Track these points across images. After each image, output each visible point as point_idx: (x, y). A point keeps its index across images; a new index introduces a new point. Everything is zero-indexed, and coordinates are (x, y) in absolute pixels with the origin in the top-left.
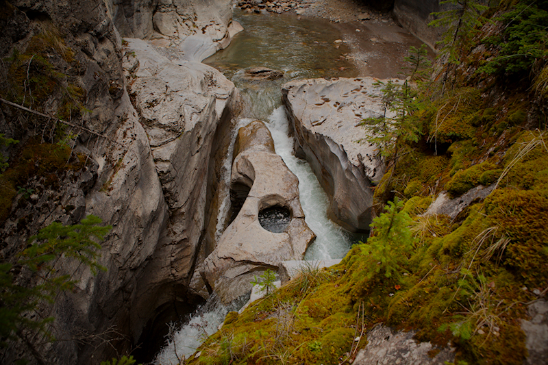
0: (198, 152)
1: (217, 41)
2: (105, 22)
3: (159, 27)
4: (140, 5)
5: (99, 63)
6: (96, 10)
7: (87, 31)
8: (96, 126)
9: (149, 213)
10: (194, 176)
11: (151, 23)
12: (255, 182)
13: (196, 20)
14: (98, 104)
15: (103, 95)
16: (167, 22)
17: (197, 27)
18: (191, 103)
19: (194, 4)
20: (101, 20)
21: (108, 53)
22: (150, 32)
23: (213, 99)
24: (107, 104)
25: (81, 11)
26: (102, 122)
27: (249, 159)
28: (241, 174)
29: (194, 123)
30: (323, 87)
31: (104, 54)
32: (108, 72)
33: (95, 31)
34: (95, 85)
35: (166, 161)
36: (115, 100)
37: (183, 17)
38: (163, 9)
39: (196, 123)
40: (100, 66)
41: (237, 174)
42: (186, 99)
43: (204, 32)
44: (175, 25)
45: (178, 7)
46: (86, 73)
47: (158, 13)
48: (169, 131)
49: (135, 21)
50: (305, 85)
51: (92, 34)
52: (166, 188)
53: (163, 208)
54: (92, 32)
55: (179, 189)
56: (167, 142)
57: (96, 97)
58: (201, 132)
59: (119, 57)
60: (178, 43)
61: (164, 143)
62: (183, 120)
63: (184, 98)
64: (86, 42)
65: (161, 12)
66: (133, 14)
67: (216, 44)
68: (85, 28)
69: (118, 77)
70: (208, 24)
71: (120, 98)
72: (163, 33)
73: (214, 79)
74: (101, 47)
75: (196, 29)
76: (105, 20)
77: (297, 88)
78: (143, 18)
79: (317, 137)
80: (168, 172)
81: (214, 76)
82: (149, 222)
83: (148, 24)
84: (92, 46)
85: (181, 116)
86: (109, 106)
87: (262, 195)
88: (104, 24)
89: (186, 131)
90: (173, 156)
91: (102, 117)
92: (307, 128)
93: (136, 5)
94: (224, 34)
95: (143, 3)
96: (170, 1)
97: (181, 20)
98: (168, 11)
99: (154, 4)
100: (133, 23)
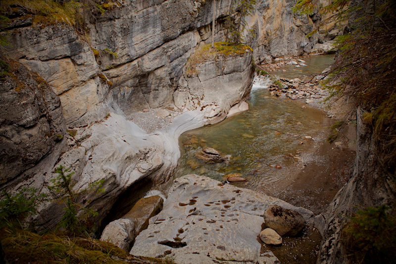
1: (208, 118)
5: (15, 143)
7: (10, 124)
13: (202, 99)
17: (200, 105)
18: (92, 175)
19: (205, 89)
20: (25, 118)
21: (31, 136)
31: (25, 137)
33: (18, 124)
36: (27, 164)
39: (83, 190)
40: (17, 145)
43: (202, 110)
45: (191, 89)
49: (152, 96)
50: (187, 183)
54: (15, 125)
60: (175, 115)
65: (179, 91)
66: (150, 92)
67: (206, 120)
70: (210, 104)
71: (33, 163)
72: (176, 104)
74: (25, 132)
77: (179, 184)
78: (161, 94)
81: (150, 152)
84: (11, 133)
88: (29, 120)
92: (150, 223)
93: (153, 87)
94: (216, 113)
95: (162, 85)
96: (186, 85)
97: (191, 98)
98: (183, 91)
99: (175, 85)
100: (149, 97)
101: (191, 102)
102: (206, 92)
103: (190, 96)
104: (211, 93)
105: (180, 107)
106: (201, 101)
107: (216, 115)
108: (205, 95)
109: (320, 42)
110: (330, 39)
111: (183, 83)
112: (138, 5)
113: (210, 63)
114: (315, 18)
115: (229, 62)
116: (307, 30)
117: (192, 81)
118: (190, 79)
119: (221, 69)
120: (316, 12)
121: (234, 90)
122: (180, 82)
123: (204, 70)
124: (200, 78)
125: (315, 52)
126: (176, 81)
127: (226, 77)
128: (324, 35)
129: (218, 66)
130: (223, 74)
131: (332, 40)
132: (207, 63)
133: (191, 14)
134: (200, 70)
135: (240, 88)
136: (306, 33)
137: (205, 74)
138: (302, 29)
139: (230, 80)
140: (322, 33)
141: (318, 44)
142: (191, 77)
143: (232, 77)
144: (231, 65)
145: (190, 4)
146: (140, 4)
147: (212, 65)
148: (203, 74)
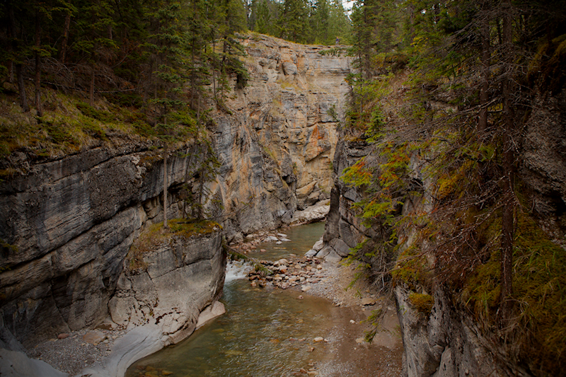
1: (168, 334)
13: (155, 306)
16: (120, 309)
17: (153, 315)
37: (141, 303)
38: (120, 294)
43: (157, 322)
44: (129, 311)
45: (137, 292)
47: (115, 298)
65: (117, 296)
66: (70, 303)
67: (165, 337)
70: (168, 312)
93: (75, 294)
94: (180, 325)
95: (90, 290)
96: (128, 286)
97: (137, 306)
98: (125, 296)
99: (111, 289)
100: (68, 313)
101: (139, 312)
102: (162, 294)
103: (136, 303)
104: (169, 294)
105: (121, 323)
106: (155, 309)
107: (181, 328)
108: (160, 299)
109: (299, 209)
110: (311, 204)
111: (124, 283)
112: (56, 171)
113: (164, 250)
114: (289, 180)
115: (191, 246)
116: (281, 195)
117: (138, 280)
118: (135, 276)
119: (181, 258)
120: (289, 173)
121: (201, 286)
122: (119, 282)
123: (156, 262)
124: (150, 273)
125: (296, 222)
126: (113, 282)
127: (189, 269)
128: (304, 199)
129: (176, 253)
130: (184, 264)
131: (313, 204)
132: (160, 251)
133: (132, 183)
134: (149, 261)
135: (210, 282)
136: (282, 198)
137: (158, 268)
138: (276, 194)
139: (195, 273)
140: (300, 198)
141: (297, 212)
142: (136, 273)
143: (197, 267)
144: (195, 251)
145: (131, 169)
146: (58, 171)
147: (166, 252)
148: (154, 267)
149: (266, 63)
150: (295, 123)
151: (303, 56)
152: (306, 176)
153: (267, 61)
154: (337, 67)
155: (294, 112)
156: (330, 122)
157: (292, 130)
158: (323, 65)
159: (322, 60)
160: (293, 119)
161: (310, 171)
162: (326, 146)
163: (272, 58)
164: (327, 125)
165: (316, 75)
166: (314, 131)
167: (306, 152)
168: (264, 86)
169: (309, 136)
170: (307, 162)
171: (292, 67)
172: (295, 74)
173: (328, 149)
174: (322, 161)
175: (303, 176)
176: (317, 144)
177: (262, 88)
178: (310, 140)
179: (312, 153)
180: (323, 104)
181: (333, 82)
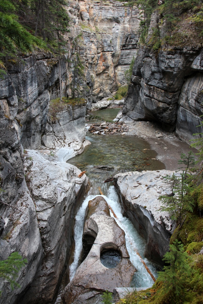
0: (64, 215)
1: (77, 150)
2: (17, 142)
3: (45, 143)
4: (35, 132)
5: (11, 164)
6: (13, 136)
7: (7, 147)
8: (6, 199)
9: (32, 254)
10: (61, 230)
11: (40, 141)
12: (98, 234)
13: (65, 139)
14: (9, 186)
15: (12, 181)
16: (49, 141)
17: (66, 143)
18: (61, 186)
19: (65, 131)
20: (15, 141)
21: (17, 158)
22: (40, 145)
23: (74, 184)
24: (14, 186)
25: (5, 136)
26: (10, 197)
27: (94, 220)
28: (90, 229)
29: (62, 198)
30: (138, 176)
31: (14, 159)
32: (16, 169)
33: (11, 147)
34: (8, 176)
35: (45, 221)
36: (18, 184)
37: (58, 138)
38: (48, 134)
39: (63, 198)
40: (12, 165)
41: (87, 229)
42: (58, 184)
43: (69, 146)
44: (54, 142)
45: (56, 133)
46: (4, 169)
47: (44, 136)
48: (48, 202)
49: (32, 140)
50: (127, 175)
51: (9, 148)
52: (43, 238)
53: (41, 251)
54: (10, 147)
55: (51, 238)
56: (46, 209)
57: (8, 183)
58: (66, 203)
59: (22, 160)
60: (54, 152)
61: (44, 210)
62: (56, 196)
63: (57, 184)
64: (6, 153)
65: (46, 135)
66: (31, 136)
67: (76, 152)
68: (6, 145)
69: (21, 171)
70: (72, 141)
71: (21, 183)
72: (46, 146)
73: (75, 172)
74: (13, 155)
75: (65, 144)
76: (17, 141)
77: (122, 177)
78: (36, 138)
79: (135, 206)
80: (46, 227)
81: (74, 170)
82: (31, 260)
83: (39, 141)
84: (9, 154)
85: (55, 194)
86: (15, 187)
87: (102, 243)
88: (17, 143)
89: (58, 202)
90: (49, 218)
91: (10, 194)
92: (129, 201)
94: (80, 147)
95: (37, 130)
96: (51, 130)
98: (50, 135)
99: (43, 131)
100: (30, 141)
101: (58, 142)
102: (66, 134)
103: (56, 138)
104: (70, 133)
108: (66, 136)
109: (94, 102)
110: (99, 99)
111: (49, 128)
113: (65, 111)
114: (90, 85)
116: (87, 94)
118: (54, 124)
119: (72, 116)
120: (90, 81)
121: (81, 131)
122: (47, 127)
123: (62, 117)
124: (60, 123)
125: (93, 109)
126: (44, 127)
127: (75, 121)
128: (96, 97)
129: (70, 114)
130: (74, 119)
131: (101, 100)
134: (59, 117)
138: (84, 93)
139: (78, 124)
140: (94, 96)
141: (93, 104)
143: (79, 121)
144: (78, 112)
146: (29, 63)
147: (66, 113)
148: (62, 120)
149: (73, 12)
150: (91, 51)
151: (92, 8)
152: (97, 83)
153: (73, 10)
154: (111, 16)
155: (90, 44)
156: (109, 51)
157: (89, 56)
158: (103, 15)
159: (103, 11)
160: (90, 49)
161: (99, 80)
162: (107, 66)
163: (76, 8)
164: (107, 53)
165: (99, 21)
166: (101, 56)
167: (97, 69)
168: (74, 27)
169: (98, 59)
170: (97, 75)
171: (87, 15)
172: (88, 20)
173: (107, 67)
174: (105, 75)
175: (96, 83)
176: (102, 65)
177: (72, 28)
178: (99, 62)
179: (100, 70)
180: (104, 40)
181: (109, 26)
